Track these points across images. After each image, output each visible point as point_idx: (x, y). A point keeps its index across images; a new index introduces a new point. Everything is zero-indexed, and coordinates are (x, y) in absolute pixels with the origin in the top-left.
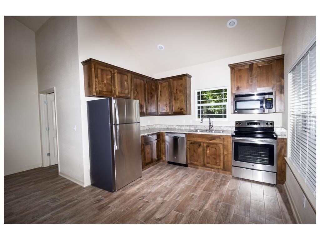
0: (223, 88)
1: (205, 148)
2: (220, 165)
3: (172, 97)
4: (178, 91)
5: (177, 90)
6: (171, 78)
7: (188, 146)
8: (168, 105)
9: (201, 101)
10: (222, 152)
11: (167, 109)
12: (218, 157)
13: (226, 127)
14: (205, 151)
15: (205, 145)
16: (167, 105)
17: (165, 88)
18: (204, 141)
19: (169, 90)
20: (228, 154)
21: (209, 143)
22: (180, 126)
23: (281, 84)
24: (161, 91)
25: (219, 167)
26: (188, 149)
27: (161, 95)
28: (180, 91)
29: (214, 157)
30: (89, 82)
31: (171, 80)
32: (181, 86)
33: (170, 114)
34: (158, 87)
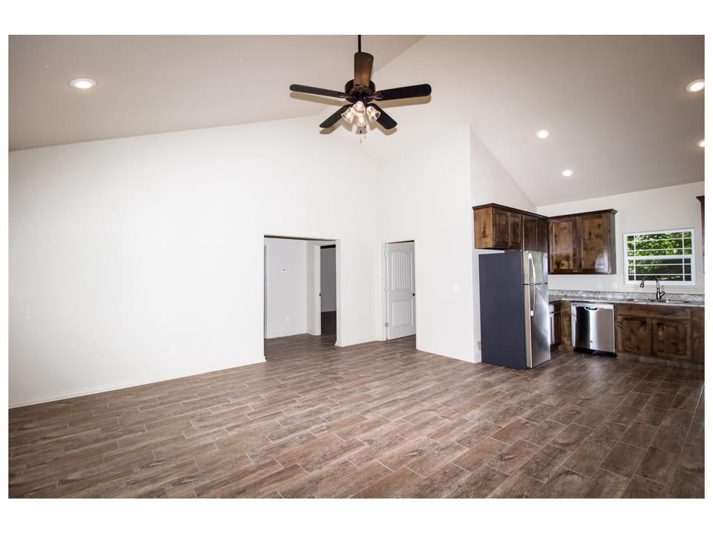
0: (682, 231)
1: (655, 328)
2: (685, 354)
3: (580, 246)
4: (592, 235)
5: (590, 234)
6: (579, 216)
7: (618, 324)
8: (572, 258)
9: (635, 251)
10: (689, 333)
11: (569, 263)
12: (681, 342)
13: (692, 295)
14: (655, 333)
15: (655, 322)
17: (565, 231)
18: (651, 316)
19: (575, 234)
21: (662, 320)
22: (592, 292)
24: (556, 236)
25: (683, 357)
26: (619, 328)
27: (556, 241)
28: (598, 236)
29: (673, 341)
30: (484, 231)
31: (577, 217)
32: (599, 228)
33: (574, 271)
34: (550, 229)
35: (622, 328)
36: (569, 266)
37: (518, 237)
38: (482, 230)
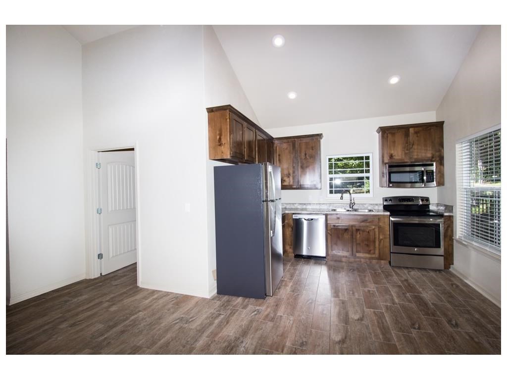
0: (364, 155)
1: (354, 232)
2: (374, 253)
3: (298, 164)
4: (307, 156)
5: (306, 154)
6: (297, 138)
7: (329, 231)
8: (292, 175)
9: (333, 170)
10: (377, 236)
11: (289, 180)
12: (372, 244)
14: (354, 237)
15: (354, 228)
16: (289, 174)
17: (287, 152)
19: (294, 154)
20: (385, 238)
21: (359, 226)
23: (441, 154)
24: (279, 155)
25: (374, 256)
26: (329, 235)
27: (279, 160)
28: (311, 157)
29: (366, 243)
30: (220, 139)
31: (296, 139)
32: (313, 149)
33: (293, 187)
34: (275, 148)
35: (331, 235)
36: (289, 183)
37: (252, 151)
38: (218, 137)
